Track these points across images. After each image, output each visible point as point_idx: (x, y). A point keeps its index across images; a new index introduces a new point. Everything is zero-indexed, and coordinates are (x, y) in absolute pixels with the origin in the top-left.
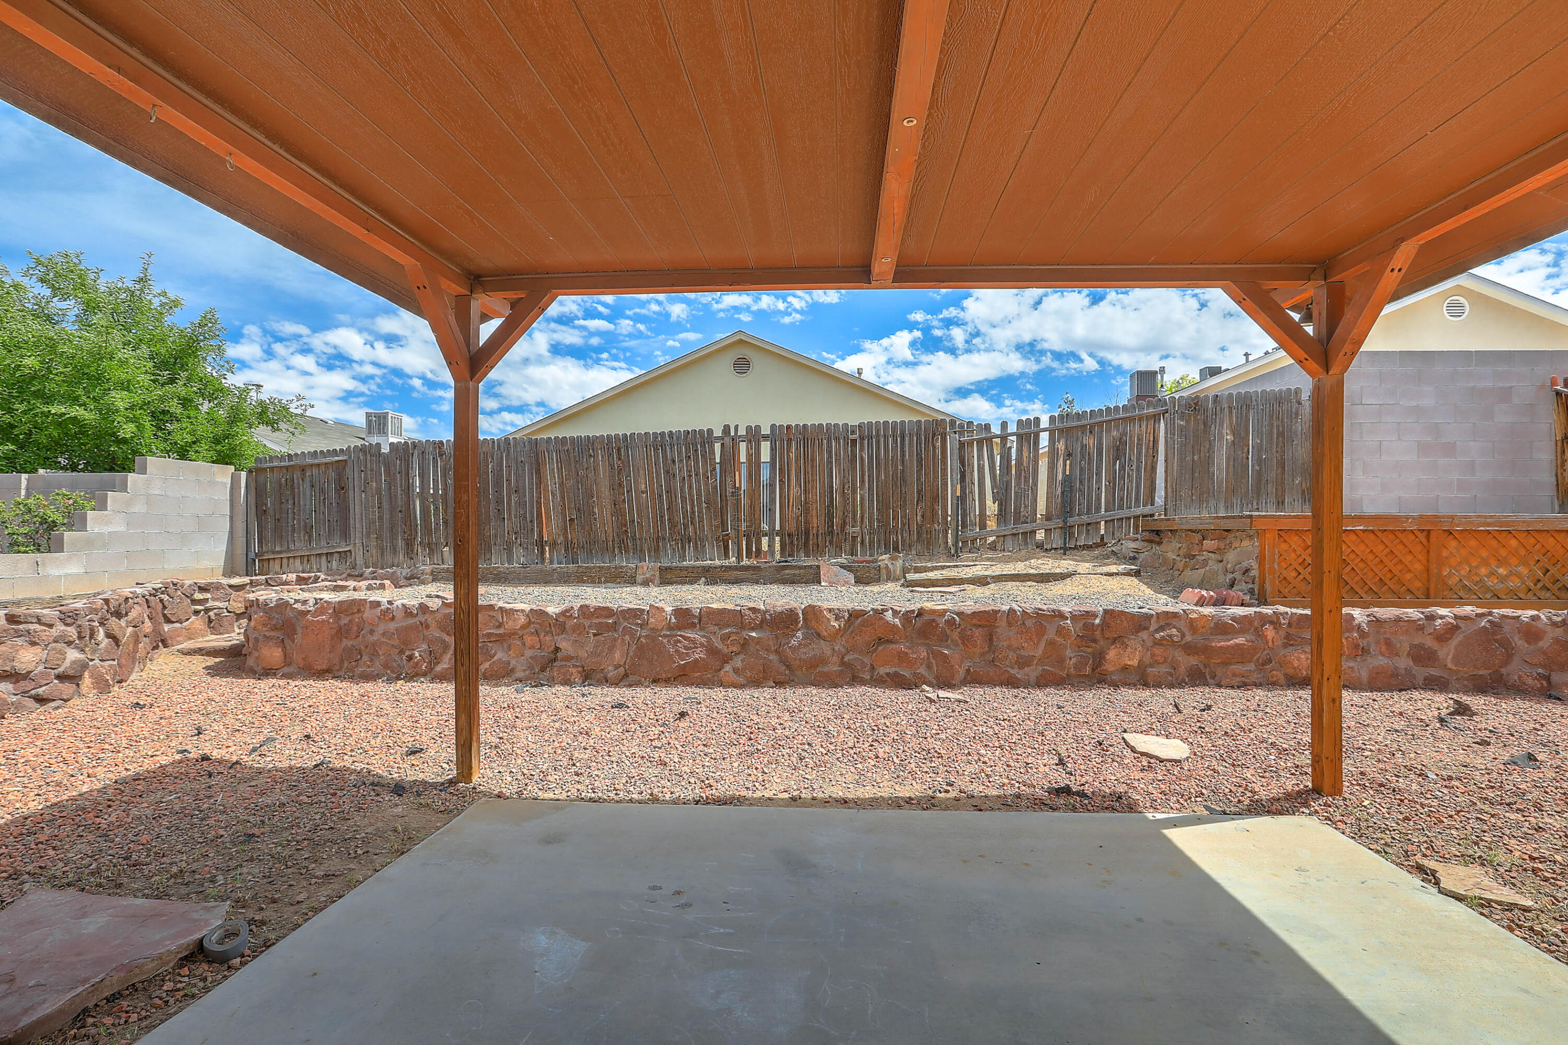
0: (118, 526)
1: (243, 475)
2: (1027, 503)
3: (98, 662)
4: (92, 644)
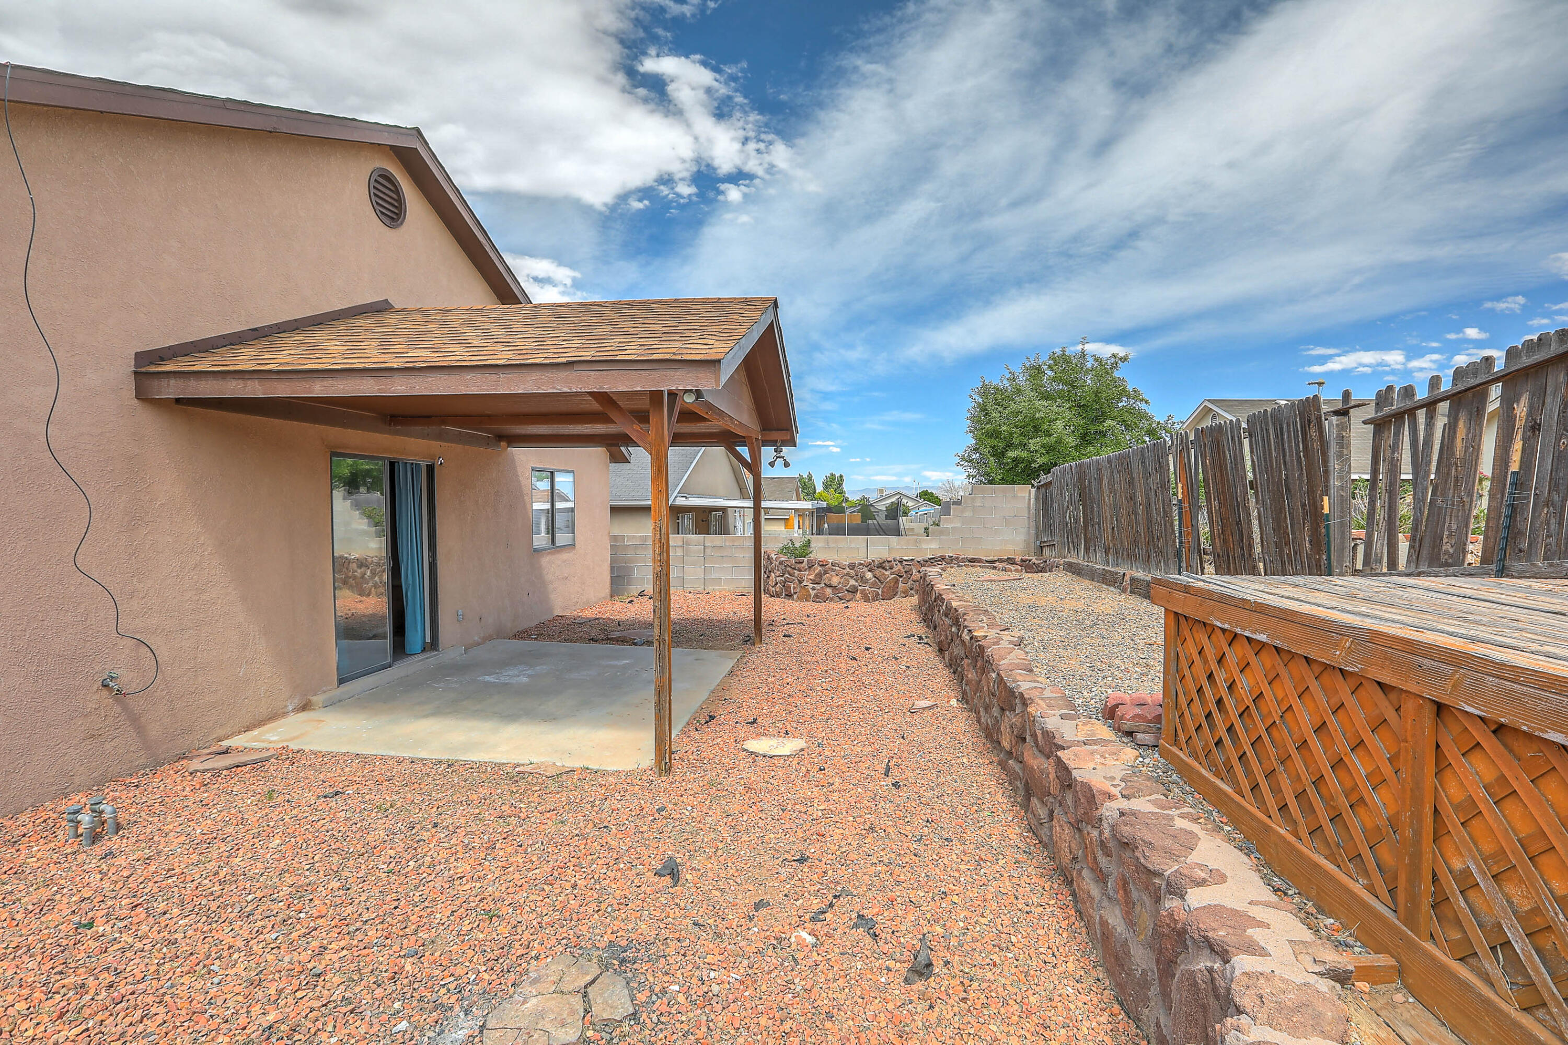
0: (957, 524)
2: (1454, 527)
3: (867, 588)
4: (863, 580)
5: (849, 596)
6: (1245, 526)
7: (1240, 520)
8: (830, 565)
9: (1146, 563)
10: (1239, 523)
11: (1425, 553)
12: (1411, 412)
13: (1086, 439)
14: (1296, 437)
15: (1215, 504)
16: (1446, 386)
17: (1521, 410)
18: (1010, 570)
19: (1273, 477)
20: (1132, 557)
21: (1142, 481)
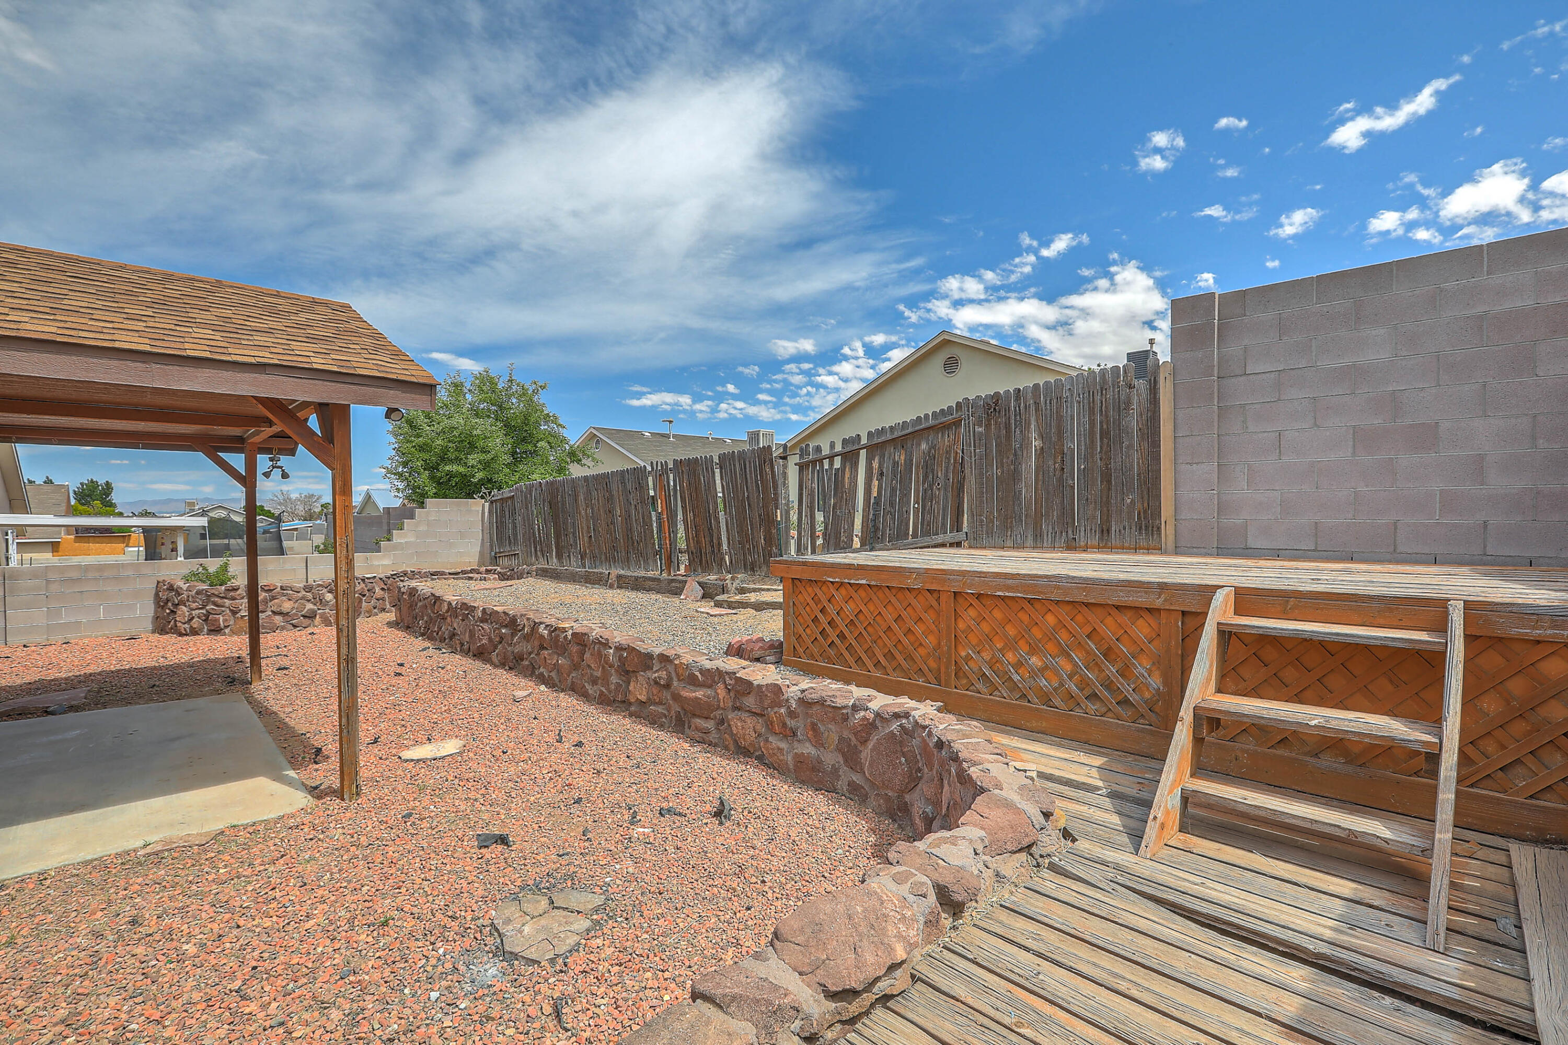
0: (411, 539)
1: (487, 505)
2: (846, 527)
3: (327, 611)
4: (321, 601)
5: (307, 621)
6: (715, 531)
7: (711, 526)
8: (279, 589)
9: (626, 562)
10: (710, 528)
11: (832, 542)
12: (821, 461)
13: (516, 458)
14: (755, 470)
15: (690, 516)
16: (838, 448)
17: (875, 464)
18: (490, 579)
19: (738, 496)
20: (611, 560)
21: (621, 498)
